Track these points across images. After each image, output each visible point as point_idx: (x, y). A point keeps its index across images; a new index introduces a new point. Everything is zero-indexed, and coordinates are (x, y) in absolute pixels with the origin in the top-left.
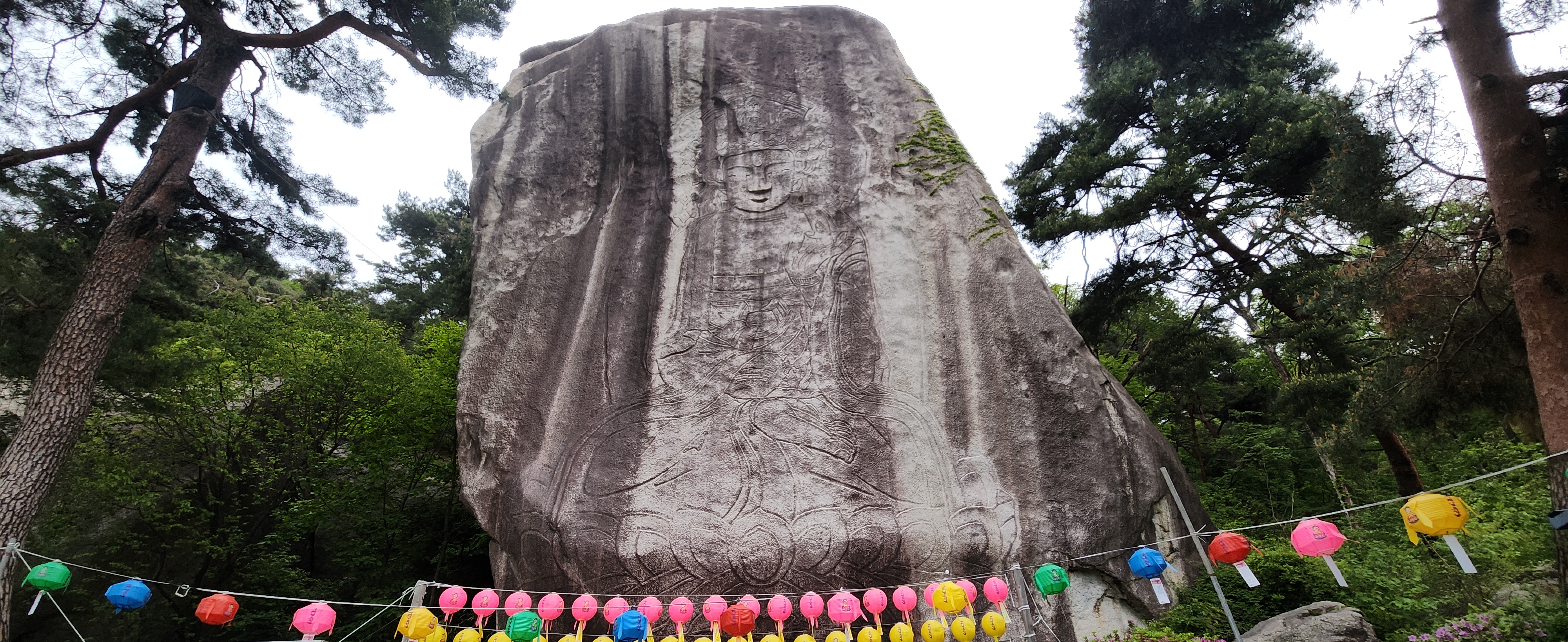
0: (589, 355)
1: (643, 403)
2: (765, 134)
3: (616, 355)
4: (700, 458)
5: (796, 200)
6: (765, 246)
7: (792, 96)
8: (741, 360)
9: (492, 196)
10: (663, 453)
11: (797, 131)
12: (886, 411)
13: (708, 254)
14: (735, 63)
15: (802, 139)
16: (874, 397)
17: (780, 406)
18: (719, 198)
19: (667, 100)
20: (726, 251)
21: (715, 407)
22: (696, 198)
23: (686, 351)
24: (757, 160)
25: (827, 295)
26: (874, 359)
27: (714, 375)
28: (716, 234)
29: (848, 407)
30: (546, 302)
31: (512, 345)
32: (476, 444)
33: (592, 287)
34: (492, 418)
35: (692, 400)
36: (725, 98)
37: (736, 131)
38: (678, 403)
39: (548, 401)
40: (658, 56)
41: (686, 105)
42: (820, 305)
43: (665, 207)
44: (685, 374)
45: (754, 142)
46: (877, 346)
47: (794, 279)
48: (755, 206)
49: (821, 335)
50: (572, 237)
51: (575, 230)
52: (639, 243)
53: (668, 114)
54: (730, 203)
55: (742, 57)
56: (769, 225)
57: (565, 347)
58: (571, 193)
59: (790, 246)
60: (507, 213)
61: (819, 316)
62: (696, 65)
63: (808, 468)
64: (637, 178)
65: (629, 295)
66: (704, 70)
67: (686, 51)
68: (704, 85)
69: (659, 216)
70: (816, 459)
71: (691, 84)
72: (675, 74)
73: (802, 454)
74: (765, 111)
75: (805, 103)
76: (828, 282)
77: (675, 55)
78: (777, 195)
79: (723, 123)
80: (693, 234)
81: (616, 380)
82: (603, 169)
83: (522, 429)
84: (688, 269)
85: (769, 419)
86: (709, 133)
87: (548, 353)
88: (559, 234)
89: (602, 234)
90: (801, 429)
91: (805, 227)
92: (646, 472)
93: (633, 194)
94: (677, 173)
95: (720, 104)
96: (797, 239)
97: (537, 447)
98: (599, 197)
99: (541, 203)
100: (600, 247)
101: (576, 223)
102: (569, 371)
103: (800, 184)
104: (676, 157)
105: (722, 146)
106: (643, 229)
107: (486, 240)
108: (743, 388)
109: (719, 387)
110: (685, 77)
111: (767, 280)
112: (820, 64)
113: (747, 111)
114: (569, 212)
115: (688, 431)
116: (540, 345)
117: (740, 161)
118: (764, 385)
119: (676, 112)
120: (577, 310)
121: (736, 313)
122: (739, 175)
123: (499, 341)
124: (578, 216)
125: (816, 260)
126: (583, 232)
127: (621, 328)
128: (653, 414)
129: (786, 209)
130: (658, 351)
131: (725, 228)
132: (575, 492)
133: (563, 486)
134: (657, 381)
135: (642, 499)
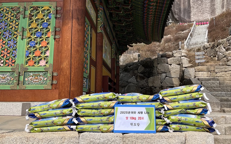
0: (184, 3)
3: (186, 3)
4: (197, 13)
8: (200, 2)
10: (193, 12)
12: (215, 6)
16: (214, 5)
17: (204, 7)
21: (197, 8)
23: (194, 2)
26: (214, 1)
27: (197, 4)
29: (211, 6)
31: (175, 3)
32: (175, 13)
35: (195, 7)
39: (181, 8)
44: (194, 4)
57: (181, 3)
63: (207, 13)
73: (206, 11)
81: (187, 6)
83: (179, 11)
87: (179, 3)
90: (206, 9)
92: (192, 14)
97: (181, 13)
102: (182, 5)
108: (200, 5)
115: (195, 10)
118: (202, 5)
128: (191, 9)
130: (191, 2)
132: (186, 17)
133: (185, 16)
134: (191, 5)
135: (192, 17)
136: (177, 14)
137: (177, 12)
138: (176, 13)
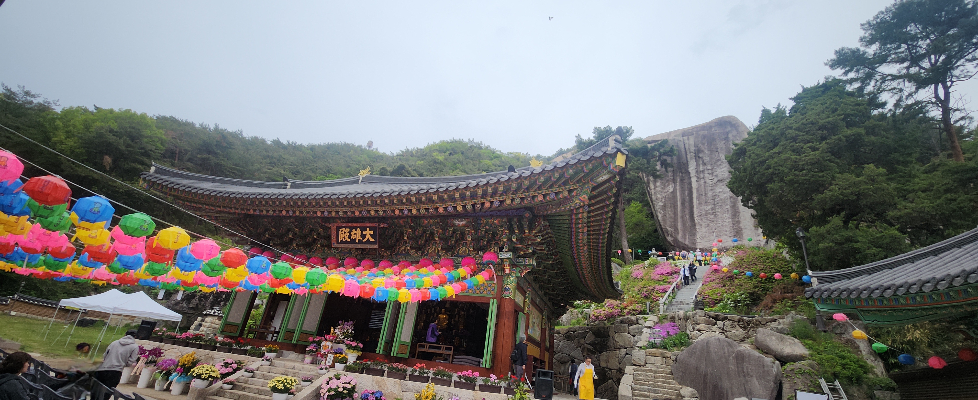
0: (682, 217)
1: (694, 225)
2: (712, 164)
3: (688, 217)
4: (707, 234)
5: (720, 181)
6: (714, 192)
7: (717, 153)
8: (712, 216)
9: (651, 183)
10: (700, 233)
11: (719, 163)
12: (741, 225)
13: (702, 195)
14: (702, 146)
15: (720, 165)
16: (739, 222)
17: (720, 225)
18: (703, 181)
19: (687, 158)
20: (706, 194)
21: (708, 225)
22: (697, 181)
23: (701, 215)
24: (710, 171)
25: (729, 202)
26: (739, 215)
27: (707, 220)
28: (703, 190)
29: (734, 224)
30: (671, 207)
31: (667, 216)
32: (667, 233)
33: (679, 203)
34: (669, 229)
35: (704, 224)
36: (701, 156)
37: (704, 164)
38: (701, 225)
39: (678, 225)
40: (683, 147)
41: (691, 159)
42: (727, 205)
43: (690, 184)
44: (702, 220)
45: (709, 167)
46: (739, 212)
47: (721, 199)
48: (711, 183)
49: (728, 211)
50: (671, 192)
51: (671, 190)
52: (686, 193)
53: (687, 161)
54: (705, 182)
55: (703, 144)
56: (715, 187)
57: (677, 216)
58: (668, 181)
59: (720, 192)
60: (655, 187)
61: (727, 207)
62: (693, 149)
63: (726, 235)
64: (682, 176)
65: (687, 204)
66: (695, 150)
67: (689, 145)
68: (695, 153)
69: (689, 186)
70: (728, 233)
71: (692, 154)
72: (688, 151)
73: (725, 233)
74: (711, 158)
75: (720, 155)
76: (729, 200)
77: (687, 147)
78: (716, 180)
79: (701, 162)
80: (698, 190)
81: (689, 221)
82: (674, 174)
83: (675, 230)
84: (698, 198)
85: (718, 227)
86: (698, 165)
87: (675, 217)
88: (668, 191)
89: (678, 191)
90: (725, 229)
91: (723, 187)
92: (698, 236)
93: (682, 180)
94: (691, 175)
95: (699, 157)
96: (721, 190)
97: (678, 233)
98: (674, 181)
99: (662, 183)
100: (678, 194)
101: (671, 188)
102: (679, 220)
103: (721, 177)
104: (690, 171)
105: (701, 168)
106: (687, 189)
107: (653, 193)
108: (713, 222)
109: (708, 222)
110: (690, 152)
111: (716, 200)
112: (724, 142)
113: (706, 159)
114: (668, 185)
115: (704, 230)
116: (673, 216)
117: (706, 172)
118: (717, 221)
119: (689, 160)
120: (677, 208)
121: (709, 207)
122: (706, 175)
123: (664, 215)
124: (671, 186)
125: (726, 195)
126: (674, 190)
127: (687, 211)
128: (697, 227)
129: (718, 183)
130: (695, 215)
131: (705, 189)
132: (687, 240)
133: (685, 239)
134: (696, 221)
135: (698, 241)
136: (671, 235)
137: (672, 231)
138: (670, 233)
